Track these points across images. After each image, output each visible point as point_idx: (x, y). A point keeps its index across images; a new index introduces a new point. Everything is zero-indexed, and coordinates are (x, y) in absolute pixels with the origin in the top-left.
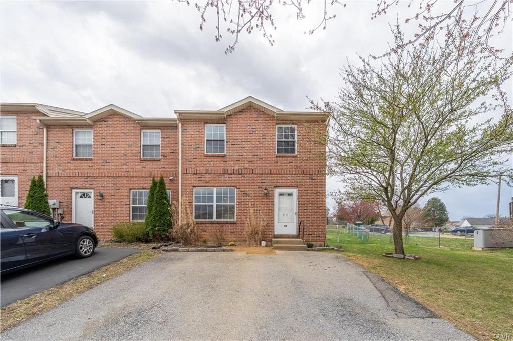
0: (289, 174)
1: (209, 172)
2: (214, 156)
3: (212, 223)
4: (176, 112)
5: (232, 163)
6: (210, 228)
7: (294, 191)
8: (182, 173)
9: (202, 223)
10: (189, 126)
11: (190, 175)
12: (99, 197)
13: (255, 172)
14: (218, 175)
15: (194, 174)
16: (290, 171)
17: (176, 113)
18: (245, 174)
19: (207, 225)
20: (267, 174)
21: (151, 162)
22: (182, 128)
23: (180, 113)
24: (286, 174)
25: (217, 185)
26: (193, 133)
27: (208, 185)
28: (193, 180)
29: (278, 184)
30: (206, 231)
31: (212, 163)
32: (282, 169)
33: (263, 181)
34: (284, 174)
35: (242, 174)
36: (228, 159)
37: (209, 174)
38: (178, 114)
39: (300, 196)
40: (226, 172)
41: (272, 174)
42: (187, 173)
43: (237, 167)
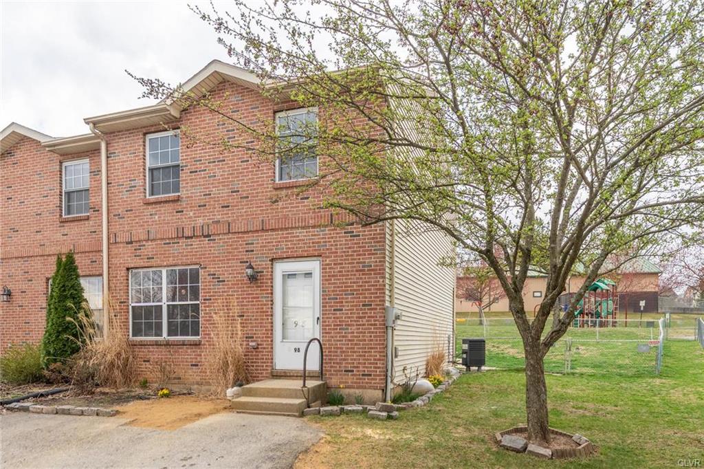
0: (303, 228)
1: (152, 237)
2: (160, 202)
3: (157, 344)
4: (87, 121)
5: (191, 214)
6: (155, 354)
7: (314, 266)
8: (109, 244)
9: (142, 344)
10: (119, 145)
11: (122, 245)
12: (5, 297)
13: (234, 228)
14: (168, 241)
15: (128, 243)
16: (304, 220)
17: (88, 123)
18: (214, 234)
19: (151, 349)
20: (257, 231)
21: (76, 223)
22: (107, 151)
23: (94, 123)
24: (296, 228)
25: (165, 264)
26: (125, 158)
27: (149, 264)
28: (126, 256)
29: (279, 254)
30: (148, 361)
31: (157, 217)
32: (286, 217)
33: (250, 247)
34: (292, 228)
35: (209, 236)
36: (184, 204)
37: (152, 240)
38: (91, 125)
39: (326, 278)
40: (181, 235)
41: (267, 231)
42: (116, 243)
43: (200, 221)
